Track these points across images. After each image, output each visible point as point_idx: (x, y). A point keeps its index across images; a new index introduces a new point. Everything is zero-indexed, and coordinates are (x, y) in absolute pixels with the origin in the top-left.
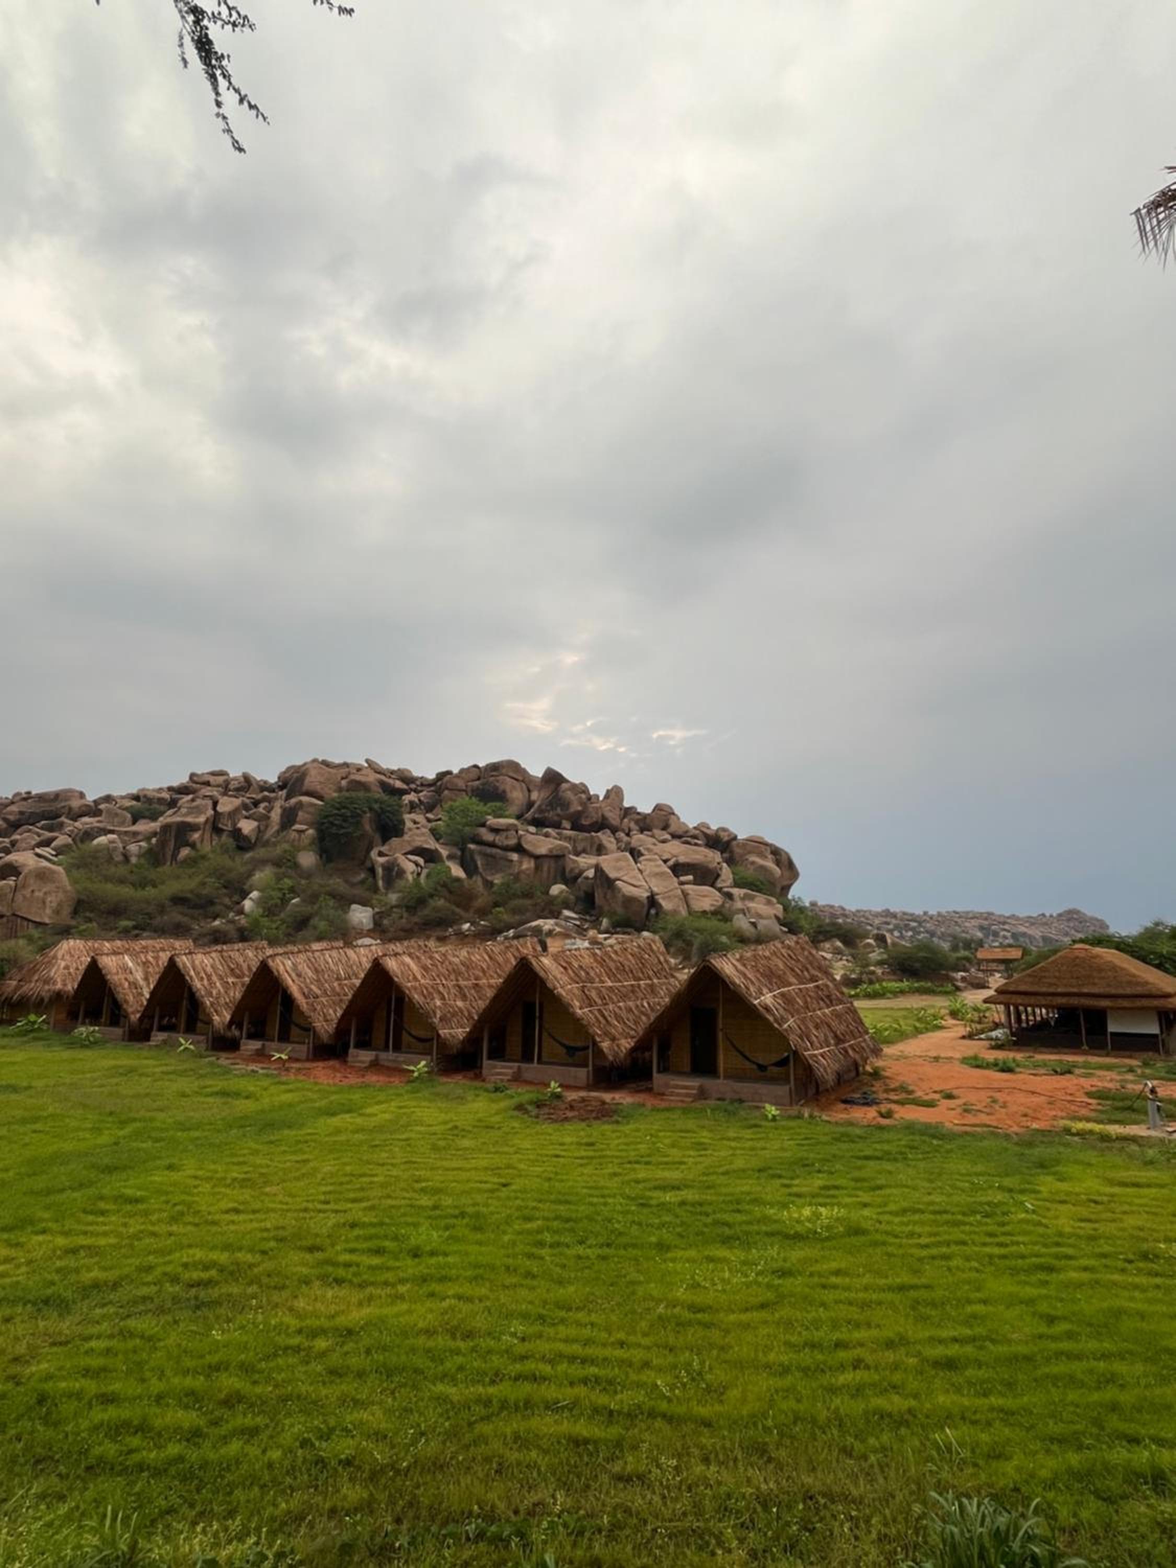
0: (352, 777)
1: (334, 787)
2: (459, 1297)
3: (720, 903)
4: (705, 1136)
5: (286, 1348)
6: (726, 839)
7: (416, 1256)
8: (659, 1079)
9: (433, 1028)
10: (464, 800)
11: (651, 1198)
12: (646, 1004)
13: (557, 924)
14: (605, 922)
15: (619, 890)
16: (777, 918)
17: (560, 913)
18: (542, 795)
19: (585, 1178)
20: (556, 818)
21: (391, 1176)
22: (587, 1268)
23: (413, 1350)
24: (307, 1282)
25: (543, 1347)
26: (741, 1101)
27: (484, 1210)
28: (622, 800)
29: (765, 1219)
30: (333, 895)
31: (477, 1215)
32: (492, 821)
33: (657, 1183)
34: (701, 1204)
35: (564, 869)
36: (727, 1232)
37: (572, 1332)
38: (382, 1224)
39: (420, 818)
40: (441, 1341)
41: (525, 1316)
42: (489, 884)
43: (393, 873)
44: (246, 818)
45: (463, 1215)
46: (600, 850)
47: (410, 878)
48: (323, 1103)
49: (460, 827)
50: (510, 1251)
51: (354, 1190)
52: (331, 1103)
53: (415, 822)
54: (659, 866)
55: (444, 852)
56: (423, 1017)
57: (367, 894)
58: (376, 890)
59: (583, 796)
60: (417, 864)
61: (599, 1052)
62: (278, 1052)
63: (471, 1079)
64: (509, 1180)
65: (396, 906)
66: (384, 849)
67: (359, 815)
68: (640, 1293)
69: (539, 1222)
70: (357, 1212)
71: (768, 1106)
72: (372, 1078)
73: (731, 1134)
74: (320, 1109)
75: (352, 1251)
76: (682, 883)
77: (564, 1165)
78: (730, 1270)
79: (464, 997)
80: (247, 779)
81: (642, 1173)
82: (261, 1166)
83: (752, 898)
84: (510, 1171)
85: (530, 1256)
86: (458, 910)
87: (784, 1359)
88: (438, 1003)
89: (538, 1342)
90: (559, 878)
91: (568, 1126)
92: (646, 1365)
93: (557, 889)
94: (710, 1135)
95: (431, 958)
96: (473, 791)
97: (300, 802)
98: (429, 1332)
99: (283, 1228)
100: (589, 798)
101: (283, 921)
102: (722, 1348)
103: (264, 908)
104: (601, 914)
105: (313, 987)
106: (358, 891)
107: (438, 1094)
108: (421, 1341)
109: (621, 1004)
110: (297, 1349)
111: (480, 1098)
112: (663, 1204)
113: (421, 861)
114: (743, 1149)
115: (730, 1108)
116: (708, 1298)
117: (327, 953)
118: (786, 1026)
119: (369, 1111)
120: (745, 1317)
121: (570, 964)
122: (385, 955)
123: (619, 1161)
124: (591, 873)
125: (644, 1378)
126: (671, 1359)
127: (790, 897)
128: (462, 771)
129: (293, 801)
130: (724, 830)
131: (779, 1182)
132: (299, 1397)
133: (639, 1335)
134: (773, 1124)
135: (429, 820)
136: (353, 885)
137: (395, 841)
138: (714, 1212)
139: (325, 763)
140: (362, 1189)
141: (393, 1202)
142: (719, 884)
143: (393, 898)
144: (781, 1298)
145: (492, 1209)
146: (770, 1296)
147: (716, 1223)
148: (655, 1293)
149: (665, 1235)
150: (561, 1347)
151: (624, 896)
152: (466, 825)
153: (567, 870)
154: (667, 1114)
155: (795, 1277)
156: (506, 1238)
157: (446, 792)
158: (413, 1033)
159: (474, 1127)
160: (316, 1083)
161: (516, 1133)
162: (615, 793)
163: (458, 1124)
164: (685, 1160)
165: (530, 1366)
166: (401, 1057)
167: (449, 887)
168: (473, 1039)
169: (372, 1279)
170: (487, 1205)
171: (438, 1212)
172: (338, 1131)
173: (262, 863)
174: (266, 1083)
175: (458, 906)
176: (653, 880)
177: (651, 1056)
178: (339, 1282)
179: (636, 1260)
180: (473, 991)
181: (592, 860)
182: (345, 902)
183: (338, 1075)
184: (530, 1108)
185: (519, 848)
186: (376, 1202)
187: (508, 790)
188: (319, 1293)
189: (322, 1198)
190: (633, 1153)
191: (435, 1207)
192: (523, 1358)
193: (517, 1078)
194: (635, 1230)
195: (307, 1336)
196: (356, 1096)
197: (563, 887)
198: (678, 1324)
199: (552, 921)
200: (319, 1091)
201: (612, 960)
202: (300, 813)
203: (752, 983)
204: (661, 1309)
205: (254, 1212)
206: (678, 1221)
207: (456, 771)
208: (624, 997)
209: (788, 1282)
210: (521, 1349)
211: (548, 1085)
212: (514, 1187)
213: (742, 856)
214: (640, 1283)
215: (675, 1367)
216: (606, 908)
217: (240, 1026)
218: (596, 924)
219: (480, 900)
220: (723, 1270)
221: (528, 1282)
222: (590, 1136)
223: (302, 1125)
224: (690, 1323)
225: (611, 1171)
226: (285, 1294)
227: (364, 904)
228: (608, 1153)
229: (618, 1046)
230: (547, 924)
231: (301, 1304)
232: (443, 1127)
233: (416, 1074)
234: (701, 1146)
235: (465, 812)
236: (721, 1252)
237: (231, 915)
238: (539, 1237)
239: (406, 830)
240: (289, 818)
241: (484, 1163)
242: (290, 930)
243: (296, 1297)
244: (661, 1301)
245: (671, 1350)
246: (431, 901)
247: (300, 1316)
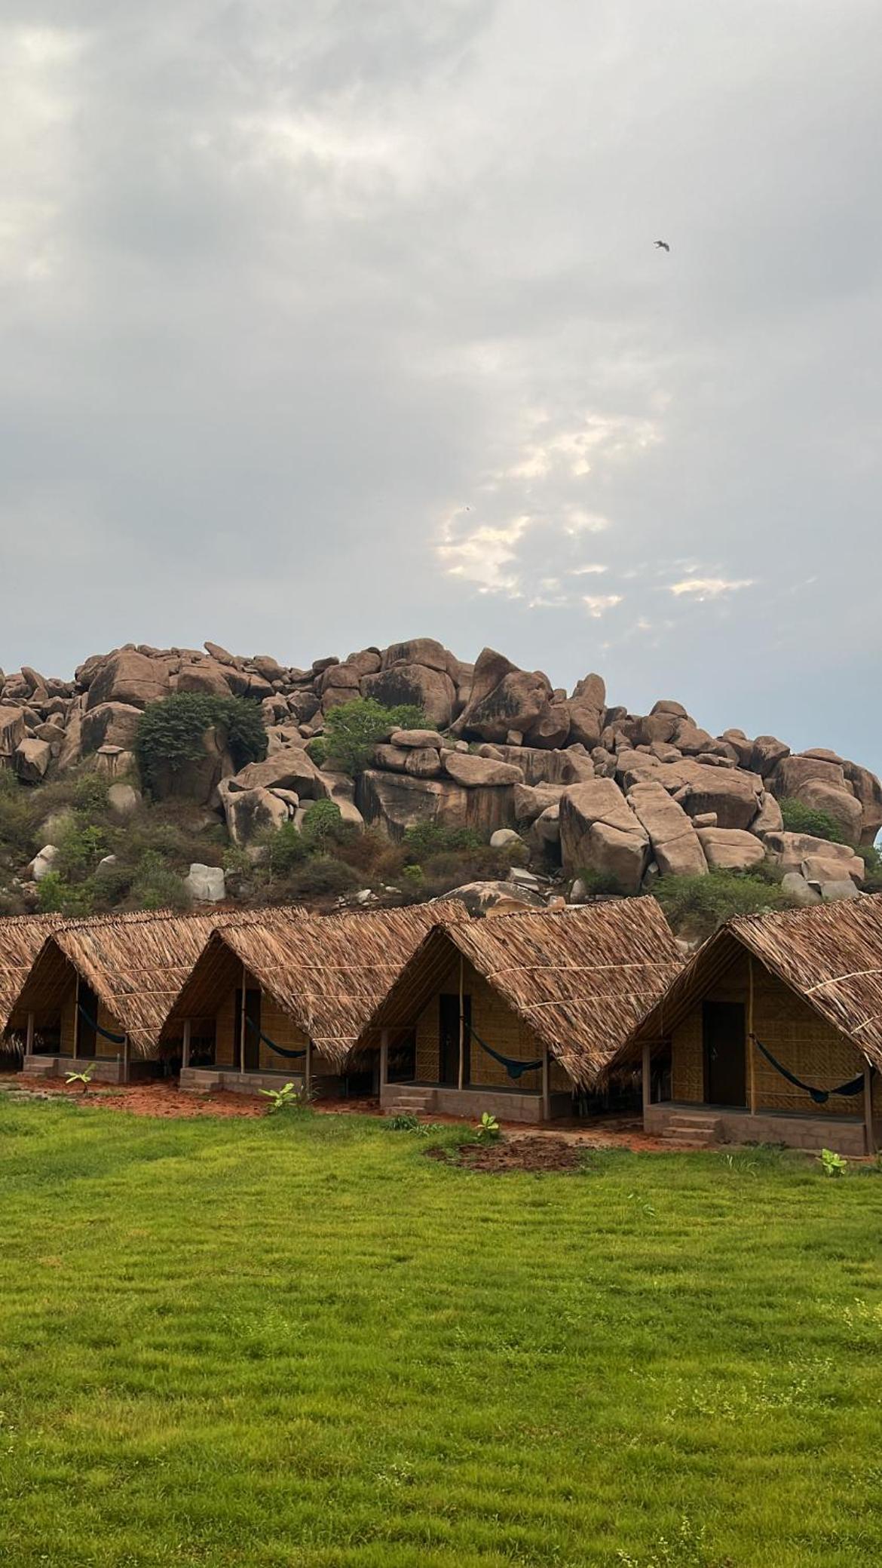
0: (185, 671)
1: (158, 687)
2: (316, 1417)
3: (762, 855)
4: (722, 1196)
5: (45, 1481)
6: (772, 754)
7: (255, 1356)
8: (652, 1112)
9: (303, 1034)
10: (354, 703)
11: (629, 1283)
12: (633, 1000)
13: (500, 889)
14: (577, 886)
15: (599, 836)
16: (854, 877)
17: (507, 873)
18: (476, 693)
19: (525, 1252)
20: (498, 728)
21: (229, 1244)
22: (520, 1380)
23: (237, 1491)
24: (86, 1389)
25: (441, 1494)
26: (784, 1146)
27: (363, 1293)
28: (602, 697)
29: (813, 1320)
30: (163, 850)
31: (355, 1300)
32: (399, 734)
33: (639, 1261)
34: (709, 1294)
35: (512, 804)
36: (750, 1335)
37: (489, 1473)
38: (208, 1309)
39: (291, 732)
40: (281, 1480)
41: (415, 1447)
42: (397, 830)
43: (253, 815)
44: (32, 737)
45: (332, 1299)
46: (568, 775)
47: (278, 822)
48: (138, 1142)
49: (352, 745)
50: (402, 1353)
51: (171, 1262)
52: (150, 1142)
53: (283, 739)
54: (660, 798)
55: (329, 783)
56: (288, 1018)
57: (213, 849)
58: (227, 841)
59: (541, 692)
60: (288, 802)
61: (558, 1072)
62: (76, 1071)
63: (364, 1111)
64: (408, 1252)
65: (260, 865)
66: (238, 779)
67: (197, 729)
68: (602, 1420)
69: (450, 1312)
70: (171, 1292)
71: (826, 1154)
72: (213, 1109)
73: (765, 1194)
74: (131, 1150)
75: (160, 1347)
76: (699, 825)
77: (496, 1233)
78: (750, 1391)
79: (351, 989)
80: (29, 677)
81: (617, 1246)
82: (37, 1227)
83: (813, 848)
84: (412, 1239)
85: (431, 1361)
86: (352, 870)
87: (833, 1526)
88: (311, 998)
89: (434, 1485)
90: (504, 821)
91: (505, 1178)
92: (604, 1526)
93: (502, 837)
94: (728, 1194)
95: (300, 930)
96: (370, 688)
97: (109, 709)
98: (265, 1467)
99: (60, 1313)
100: (551, 696)
101: (91, 890)
102: (731, 1507)
103: (62, 871)
104: (572, 874)
105: (125, 976)
106: (200, 844)
107: (310, 1132)
108: (251, 1478)
109: (594, 999)
110: (60, 1484)
111: (374, 1138)
112: (649, 1291)
113: (294, 797)
114: (784, 1215)
115: (765, 1156)
116: (714, 1431)
117: (145, 928)
118: (857, 1030)
119: (205, 1153)
120: (770, 1463)
121: (510, 934)
122: (229, 926)
123: (583, 1228)
124: (554, 811)
125: (598, 1545)
126: (643, 1519)
127: (876, 845)
128: (352, 658)
129: (98, 709)
130: (769, 740)
131: (840, 1264)
132: (58, 1550)
133: (596, 1483)
134: (833, 1180)
135: (304, 735)
136: (193, 835)
137: (253, 767)
138: (730, 1306)
139: (144, 651)
140: (184, 1260)
141: (230, 1280)
142: (759, 826)
143: (254, 852)
144: (832, 1437)
145: (379, 1292)
146: (815, 1432)
147: (732, 1321)
148: (626, 1421)
149: (648, 1336)
150: (470, 1495)
151: (606, 844)
152: (361, 740)
153: (518, 807)
154: (663, 1164)
155: (858, 1405)
156: (396, 1334)
157: (329, 691)
158: (276, 1044)
159: (361, 1177)
160: (129, 1115)
161: (426, 1187)
162: (592, 687)
163: (337, 1173)
164: (689, 1229)
165: (417, 1521)
166: (258, 1079)
167: (338, 834)
168: (365, 1050)
169: (185, 1388)
170: (370, 1286)
171: (295, 1295)
172: (156, 1181)
173: (58, 803)
174: (55, 1114)
175: (352, 863)
176: (653, 819)
177: (641, 1078)
178: (135, 1390)
179: (599, 1371)
180: (364, 981)
181: (556, 791)
182: (183, 860)
183: (164, 1104)
184: (449, 1151)
185: (442, 775)
186: (202, 1278)
187: (423, 686)
188: (103, 1406)
189: (123, 1271)
190: (605, 1219)
191: (292, 1288)
192: (407, 1509)
193: (432, 1110)
194: (599, 1329)
195: (79, 1467)
196: (188, 1133)
197: (512, 833)
198: (660, 1469)
199: (493, 884)
200: (134, 1125)
201: (581, 932)
202: (110, 727)
203: (803, 962)
204: (633, 1446)
205: (19, 1290)
206: (671, 1317)
207: (343, 659)
208: (598, 989)
209: (845, 1416)
210: (405, 1494)
211: (477, 1120)
212: (413, 1262)
213: (796, 782)
214: (602, 1405)
215: (650, 1531)
216: (578, 865)
217: (22, 1035)
218: (563, 889)
219: (384, 856)
220: (738, 1391)
221: (427, 1398)
222: (540, 1192)
223: (102, 1174)
224: (680, 1468)
225: (567, 1242)
226: (54, 1406)
227: (210, 863)
228: (566, 1217)
229: (587, 1061)
230: (487, 889)
231: (74, 1420)
232: (313, 1178)
233: (278, 1103)
234: (714, 1210)
235: (357, 719)
236: (739, 1365)
237: (15, 880)
238: (448, 1333)
239: (269, 750)
240: (94, 735)
241: (369, 1228)
242: (102, 903)
243: (68, 1411)
244: (634, 1432)
245: (645, 1506)
246: (311, 857)
247: (70, 1438)
